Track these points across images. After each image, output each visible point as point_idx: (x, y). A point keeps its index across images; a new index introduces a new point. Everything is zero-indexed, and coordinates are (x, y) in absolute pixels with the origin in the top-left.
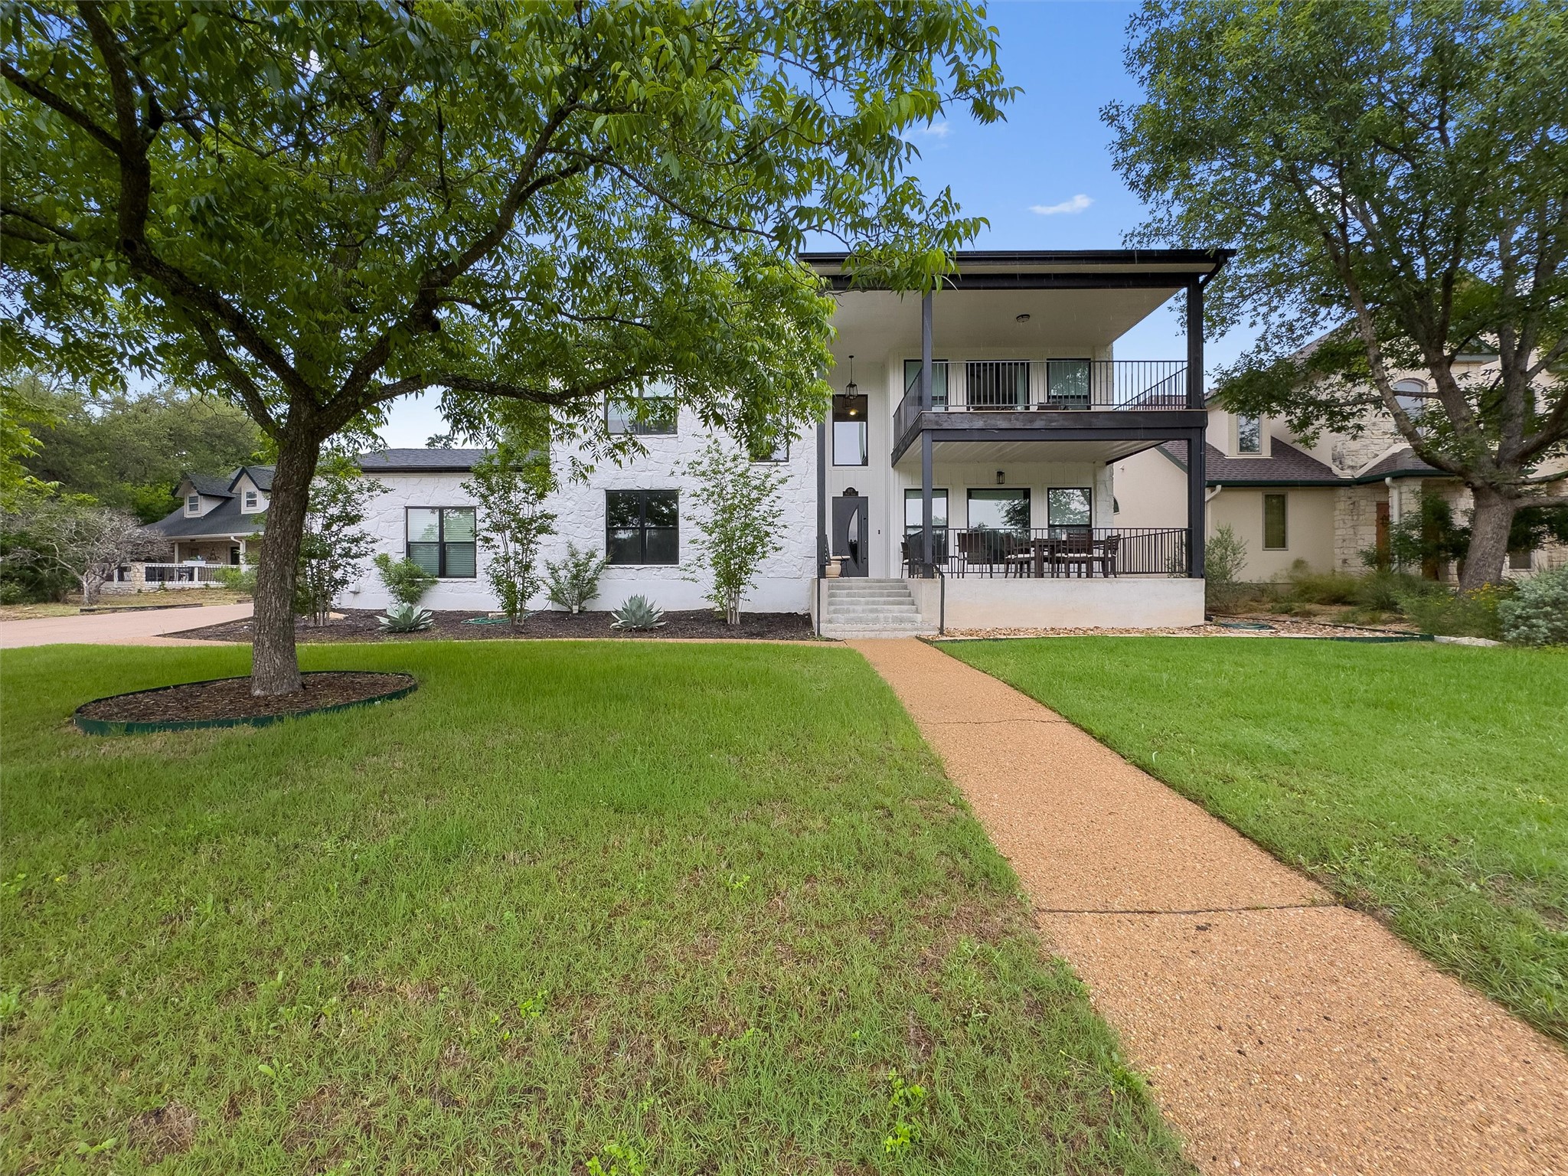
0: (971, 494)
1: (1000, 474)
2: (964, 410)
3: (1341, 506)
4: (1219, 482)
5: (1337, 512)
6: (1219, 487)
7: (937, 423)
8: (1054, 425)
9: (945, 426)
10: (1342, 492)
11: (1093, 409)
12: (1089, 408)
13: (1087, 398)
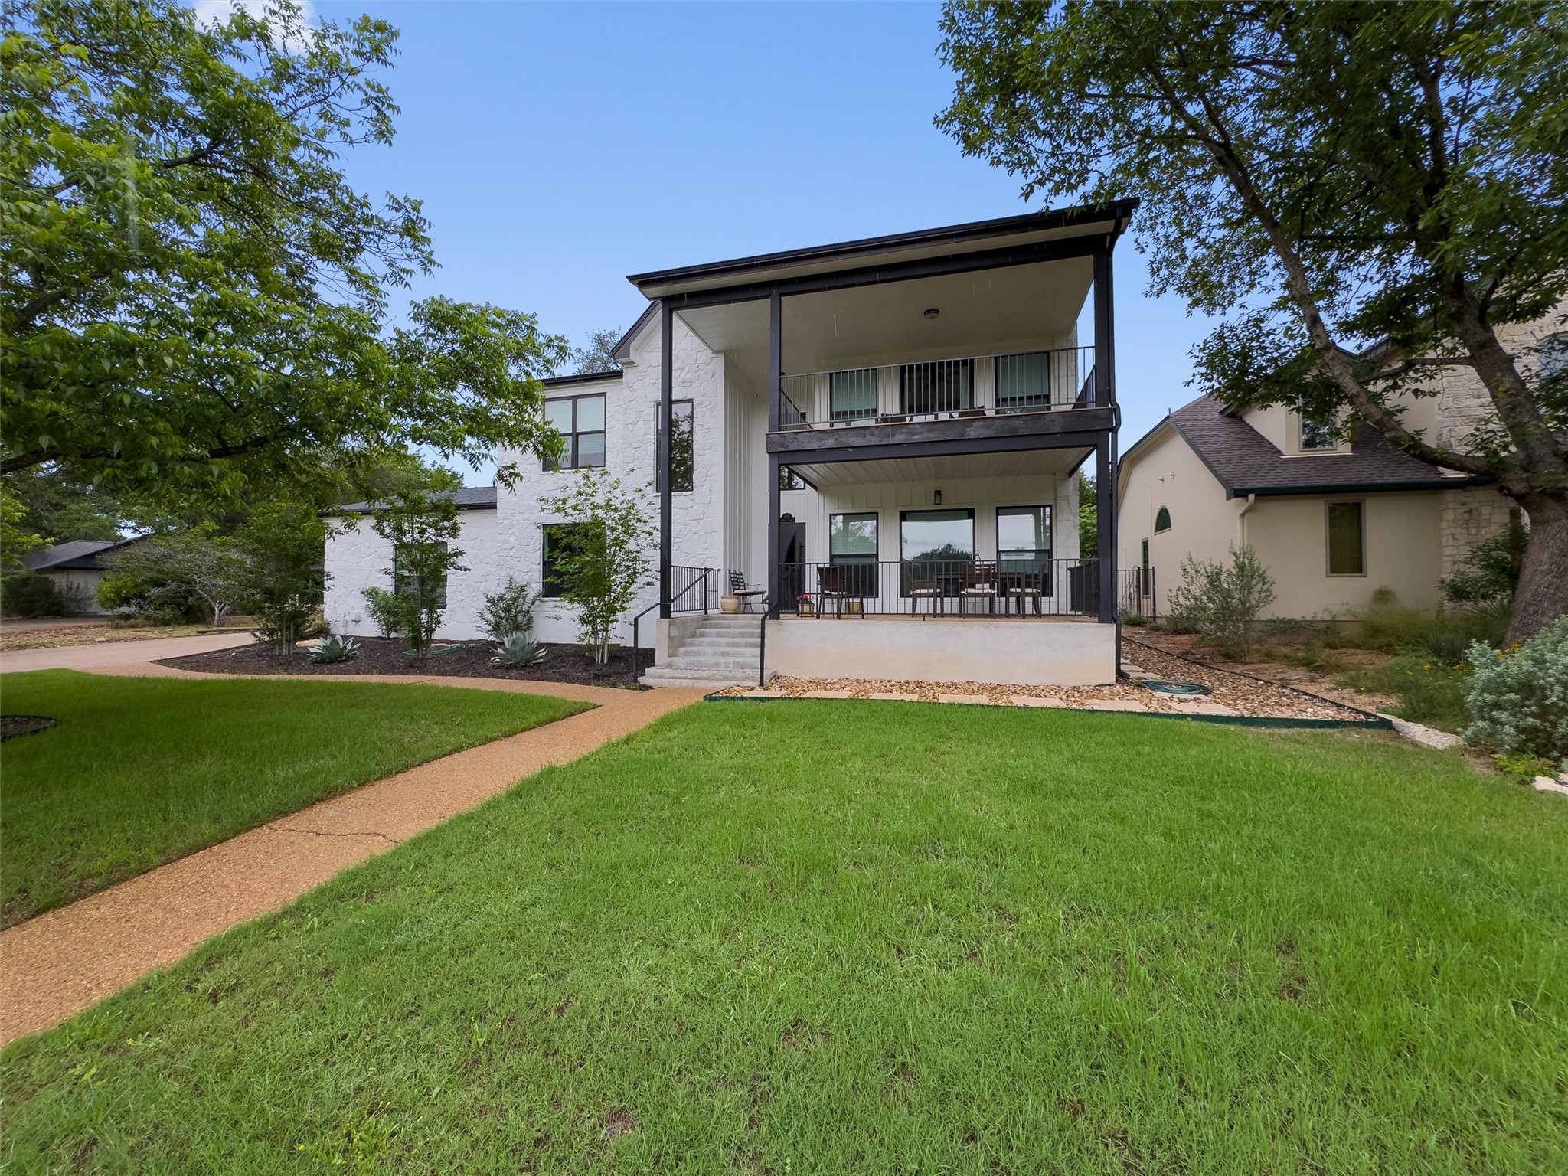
0: (904, 516)
1: (938, 493)
2: (827, 426)
3: (1449, 515)
4: (1251, 491)
5: (1444, 524)
6: (1252, 496)
7: (782, 444)
8: (916, 438)
9: (792, 447)
10: (1450, 496)
11: (1053, 409)
12: (1049, 408)
13: (1047, 397)
